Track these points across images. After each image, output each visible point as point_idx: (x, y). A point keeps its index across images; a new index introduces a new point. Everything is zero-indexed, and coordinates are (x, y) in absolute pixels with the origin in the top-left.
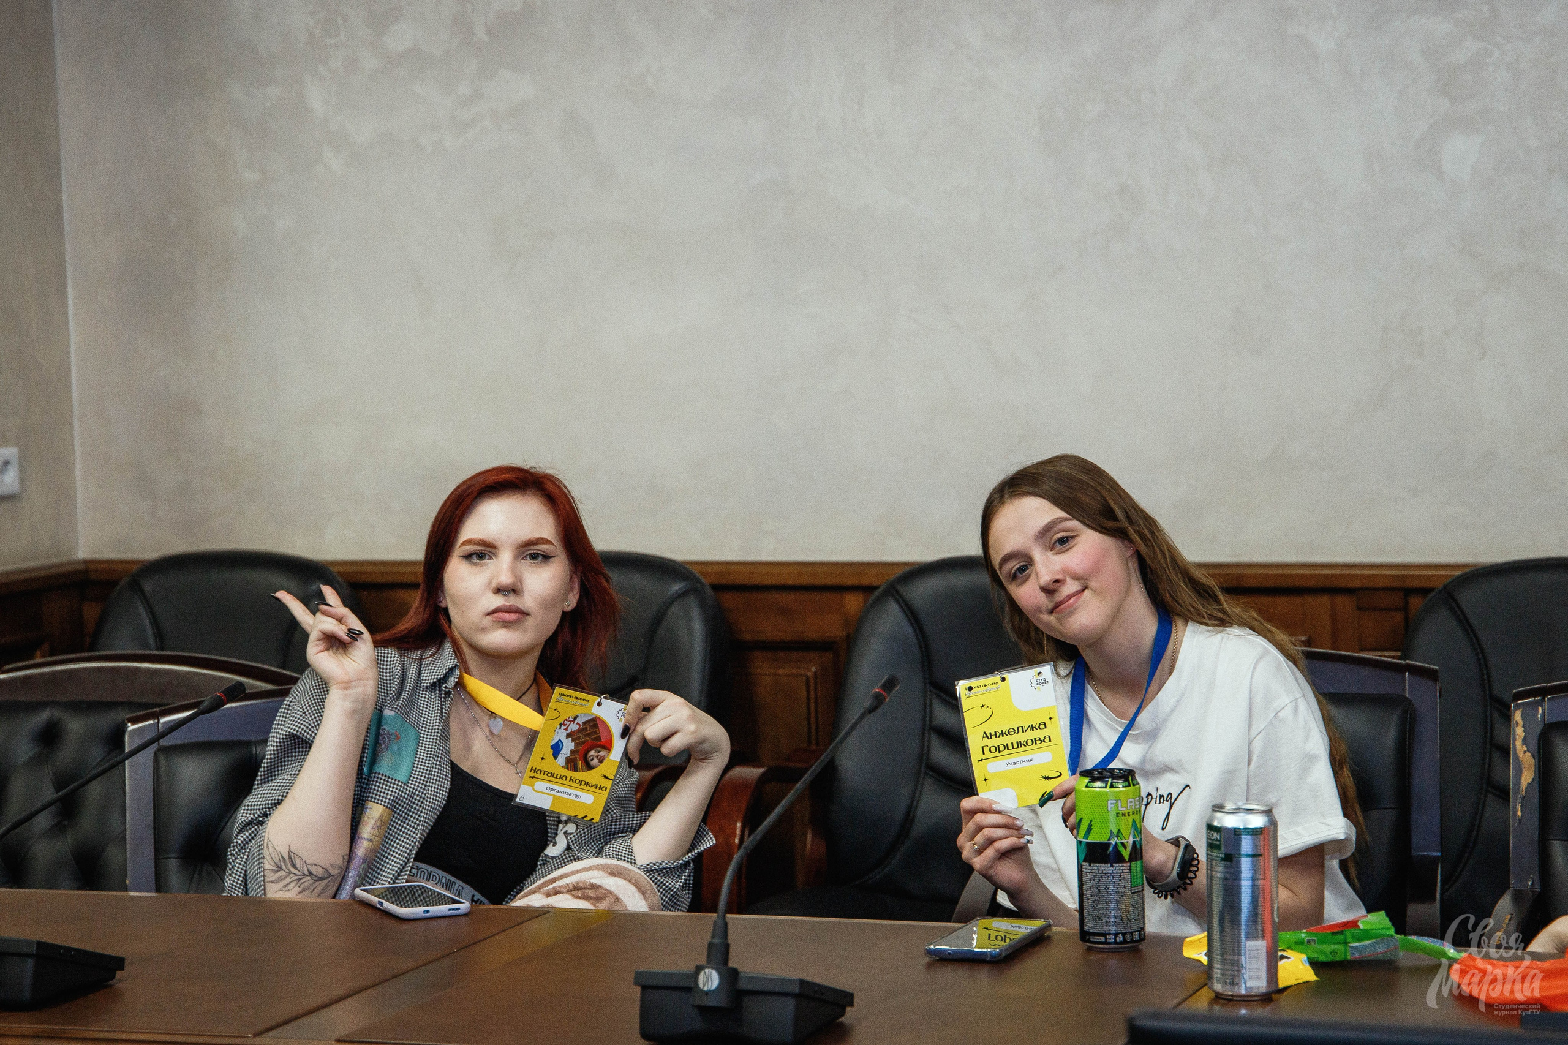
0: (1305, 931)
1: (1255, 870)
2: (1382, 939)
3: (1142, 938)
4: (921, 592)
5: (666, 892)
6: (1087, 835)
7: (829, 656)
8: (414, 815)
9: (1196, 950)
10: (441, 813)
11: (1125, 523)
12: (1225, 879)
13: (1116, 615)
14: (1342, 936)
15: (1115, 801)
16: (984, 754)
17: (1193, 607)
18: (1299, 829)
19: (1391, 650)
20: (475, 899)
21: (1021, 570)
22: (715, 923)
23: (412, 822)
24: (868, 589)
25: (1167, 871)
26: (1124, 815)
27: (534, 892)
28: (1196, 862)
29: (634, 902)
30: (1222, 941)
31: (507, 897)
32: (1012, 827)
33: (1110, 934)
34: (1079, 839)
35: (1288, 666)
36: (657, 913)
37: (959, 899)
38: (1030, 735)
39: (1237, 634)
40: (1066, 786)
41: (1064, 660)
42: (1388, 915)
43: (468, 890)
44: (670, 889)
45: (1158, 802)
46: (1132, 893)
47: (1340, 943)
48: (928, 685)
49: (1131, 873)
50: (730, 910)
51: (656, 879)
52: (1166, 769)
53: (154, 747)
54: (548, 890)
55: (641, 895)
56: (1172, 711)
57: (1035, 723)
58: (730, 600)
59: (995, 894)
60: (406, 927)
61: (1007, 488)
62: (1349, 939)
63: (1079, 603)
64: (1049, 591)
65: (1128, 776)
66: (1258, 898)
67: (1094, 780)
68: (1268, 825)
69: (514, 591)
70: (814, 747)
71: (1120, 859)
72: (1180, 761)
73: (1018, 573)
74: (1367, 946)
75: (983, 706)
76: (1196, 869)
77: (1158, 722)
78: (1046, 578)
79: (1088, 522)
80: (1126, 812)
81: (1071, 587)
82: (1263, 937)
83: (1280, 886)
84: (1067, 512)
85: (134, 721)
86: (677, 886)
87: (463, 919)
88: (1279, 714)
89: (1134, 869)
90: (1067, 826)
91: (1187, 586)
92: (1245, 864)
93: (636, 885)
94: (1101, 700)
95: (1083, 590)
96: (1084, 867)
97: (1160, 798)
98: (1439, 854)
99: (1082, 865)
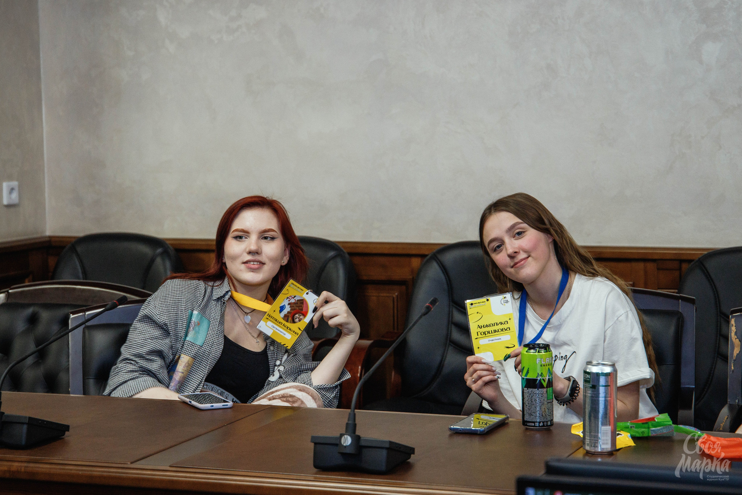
0: (629, 422)
1: (606, 393)
2: (666, 426)
3: (552, 425)
4: (448, 258)
5: (326, 399)
6: (526, 375)
7: (404, 288)
8: (205, 361)
9: (577, 430)
10: (218, 360)
11: (548, 226)
12: (592, 397)
13: (543, 270)
14: (647, 425)
15: (540, 359)
16: (478, 335)
17: (580, 267)
18: (628, 373)
19: (673, 289)
20: (234, 400)
21: (499, 247)
22: (350, 414)
23: (204, 364)
24: (423, 256)
25: (564, 392)
26: (544, 366)
27: (263, 398)
28: (578, 389)
29: (310, 403)
30: (590, 426)
31: (249, 400)
32: (491, 370)
33: (536, 422)
34: (523, 377)
35: (624, 296)
36: (322, 408)
37: (465, 404)
38: (500, 327)
39: (599, 280)
40: (517, 351)
41: (516, 290)
42: (669, 415)
43: (231, 396)
44: (328, 398)
45: (560, 359)
46: (547, 403)
47: (646, 428)
48: (451, 303)
49: (547, 393)
50: (356, 408)
51: (322, 392)
52: (565, 344)
53: (83, 326)
54: (270, 397)
55: (314, 401)
56: (568, 316)
57: (503, 321)
58: (357, 260)
59: (482, 402)
60: (202, 413)
61: (493, 207)
62: (651, 426)
63: (526, 263)
64: (511, 257)
65: (546, 347)
66: (607, 406)
67: (530, 349)
68: (613, 371)
69: (257, 253)
70: (396, 331)
71: (542, 386)
72: (571, 340)
73: (497, 248)
74: (659, 430)
75: (478, 313)
76: (578, 392)
77: (561, 321)
78: (510, 251)
79: (532, 225)
80: (545, 364)
81: (522, 255)
82: (610, 425)
83: (618, 400)
84: (522, 220)
85: (74, 313)
86: (332, 397)
87: (229, 410)
88: (619, 318)
89: (549, 391)
90: (516, 371)
91: (577, 257)
92: (602, 390)
93: (311, 396)
94: (534, 311)
95: (528, 257)
96: (525, 390)
97: (561, 358)
98: (694, 387)
99: (524, 389)
